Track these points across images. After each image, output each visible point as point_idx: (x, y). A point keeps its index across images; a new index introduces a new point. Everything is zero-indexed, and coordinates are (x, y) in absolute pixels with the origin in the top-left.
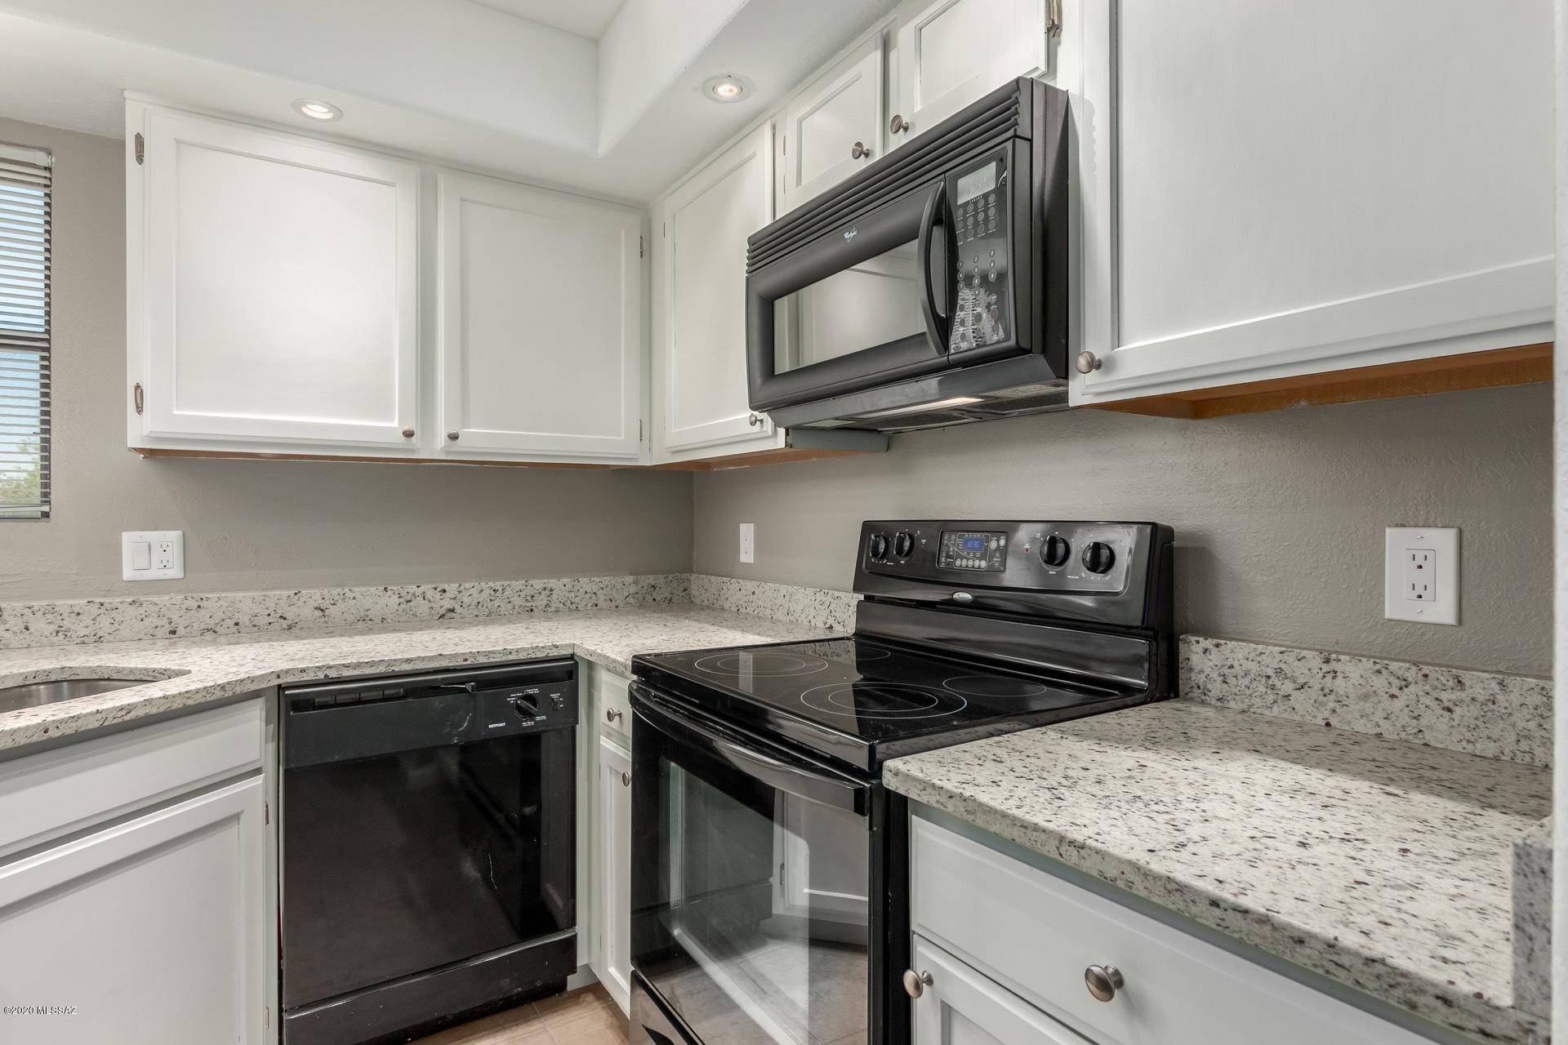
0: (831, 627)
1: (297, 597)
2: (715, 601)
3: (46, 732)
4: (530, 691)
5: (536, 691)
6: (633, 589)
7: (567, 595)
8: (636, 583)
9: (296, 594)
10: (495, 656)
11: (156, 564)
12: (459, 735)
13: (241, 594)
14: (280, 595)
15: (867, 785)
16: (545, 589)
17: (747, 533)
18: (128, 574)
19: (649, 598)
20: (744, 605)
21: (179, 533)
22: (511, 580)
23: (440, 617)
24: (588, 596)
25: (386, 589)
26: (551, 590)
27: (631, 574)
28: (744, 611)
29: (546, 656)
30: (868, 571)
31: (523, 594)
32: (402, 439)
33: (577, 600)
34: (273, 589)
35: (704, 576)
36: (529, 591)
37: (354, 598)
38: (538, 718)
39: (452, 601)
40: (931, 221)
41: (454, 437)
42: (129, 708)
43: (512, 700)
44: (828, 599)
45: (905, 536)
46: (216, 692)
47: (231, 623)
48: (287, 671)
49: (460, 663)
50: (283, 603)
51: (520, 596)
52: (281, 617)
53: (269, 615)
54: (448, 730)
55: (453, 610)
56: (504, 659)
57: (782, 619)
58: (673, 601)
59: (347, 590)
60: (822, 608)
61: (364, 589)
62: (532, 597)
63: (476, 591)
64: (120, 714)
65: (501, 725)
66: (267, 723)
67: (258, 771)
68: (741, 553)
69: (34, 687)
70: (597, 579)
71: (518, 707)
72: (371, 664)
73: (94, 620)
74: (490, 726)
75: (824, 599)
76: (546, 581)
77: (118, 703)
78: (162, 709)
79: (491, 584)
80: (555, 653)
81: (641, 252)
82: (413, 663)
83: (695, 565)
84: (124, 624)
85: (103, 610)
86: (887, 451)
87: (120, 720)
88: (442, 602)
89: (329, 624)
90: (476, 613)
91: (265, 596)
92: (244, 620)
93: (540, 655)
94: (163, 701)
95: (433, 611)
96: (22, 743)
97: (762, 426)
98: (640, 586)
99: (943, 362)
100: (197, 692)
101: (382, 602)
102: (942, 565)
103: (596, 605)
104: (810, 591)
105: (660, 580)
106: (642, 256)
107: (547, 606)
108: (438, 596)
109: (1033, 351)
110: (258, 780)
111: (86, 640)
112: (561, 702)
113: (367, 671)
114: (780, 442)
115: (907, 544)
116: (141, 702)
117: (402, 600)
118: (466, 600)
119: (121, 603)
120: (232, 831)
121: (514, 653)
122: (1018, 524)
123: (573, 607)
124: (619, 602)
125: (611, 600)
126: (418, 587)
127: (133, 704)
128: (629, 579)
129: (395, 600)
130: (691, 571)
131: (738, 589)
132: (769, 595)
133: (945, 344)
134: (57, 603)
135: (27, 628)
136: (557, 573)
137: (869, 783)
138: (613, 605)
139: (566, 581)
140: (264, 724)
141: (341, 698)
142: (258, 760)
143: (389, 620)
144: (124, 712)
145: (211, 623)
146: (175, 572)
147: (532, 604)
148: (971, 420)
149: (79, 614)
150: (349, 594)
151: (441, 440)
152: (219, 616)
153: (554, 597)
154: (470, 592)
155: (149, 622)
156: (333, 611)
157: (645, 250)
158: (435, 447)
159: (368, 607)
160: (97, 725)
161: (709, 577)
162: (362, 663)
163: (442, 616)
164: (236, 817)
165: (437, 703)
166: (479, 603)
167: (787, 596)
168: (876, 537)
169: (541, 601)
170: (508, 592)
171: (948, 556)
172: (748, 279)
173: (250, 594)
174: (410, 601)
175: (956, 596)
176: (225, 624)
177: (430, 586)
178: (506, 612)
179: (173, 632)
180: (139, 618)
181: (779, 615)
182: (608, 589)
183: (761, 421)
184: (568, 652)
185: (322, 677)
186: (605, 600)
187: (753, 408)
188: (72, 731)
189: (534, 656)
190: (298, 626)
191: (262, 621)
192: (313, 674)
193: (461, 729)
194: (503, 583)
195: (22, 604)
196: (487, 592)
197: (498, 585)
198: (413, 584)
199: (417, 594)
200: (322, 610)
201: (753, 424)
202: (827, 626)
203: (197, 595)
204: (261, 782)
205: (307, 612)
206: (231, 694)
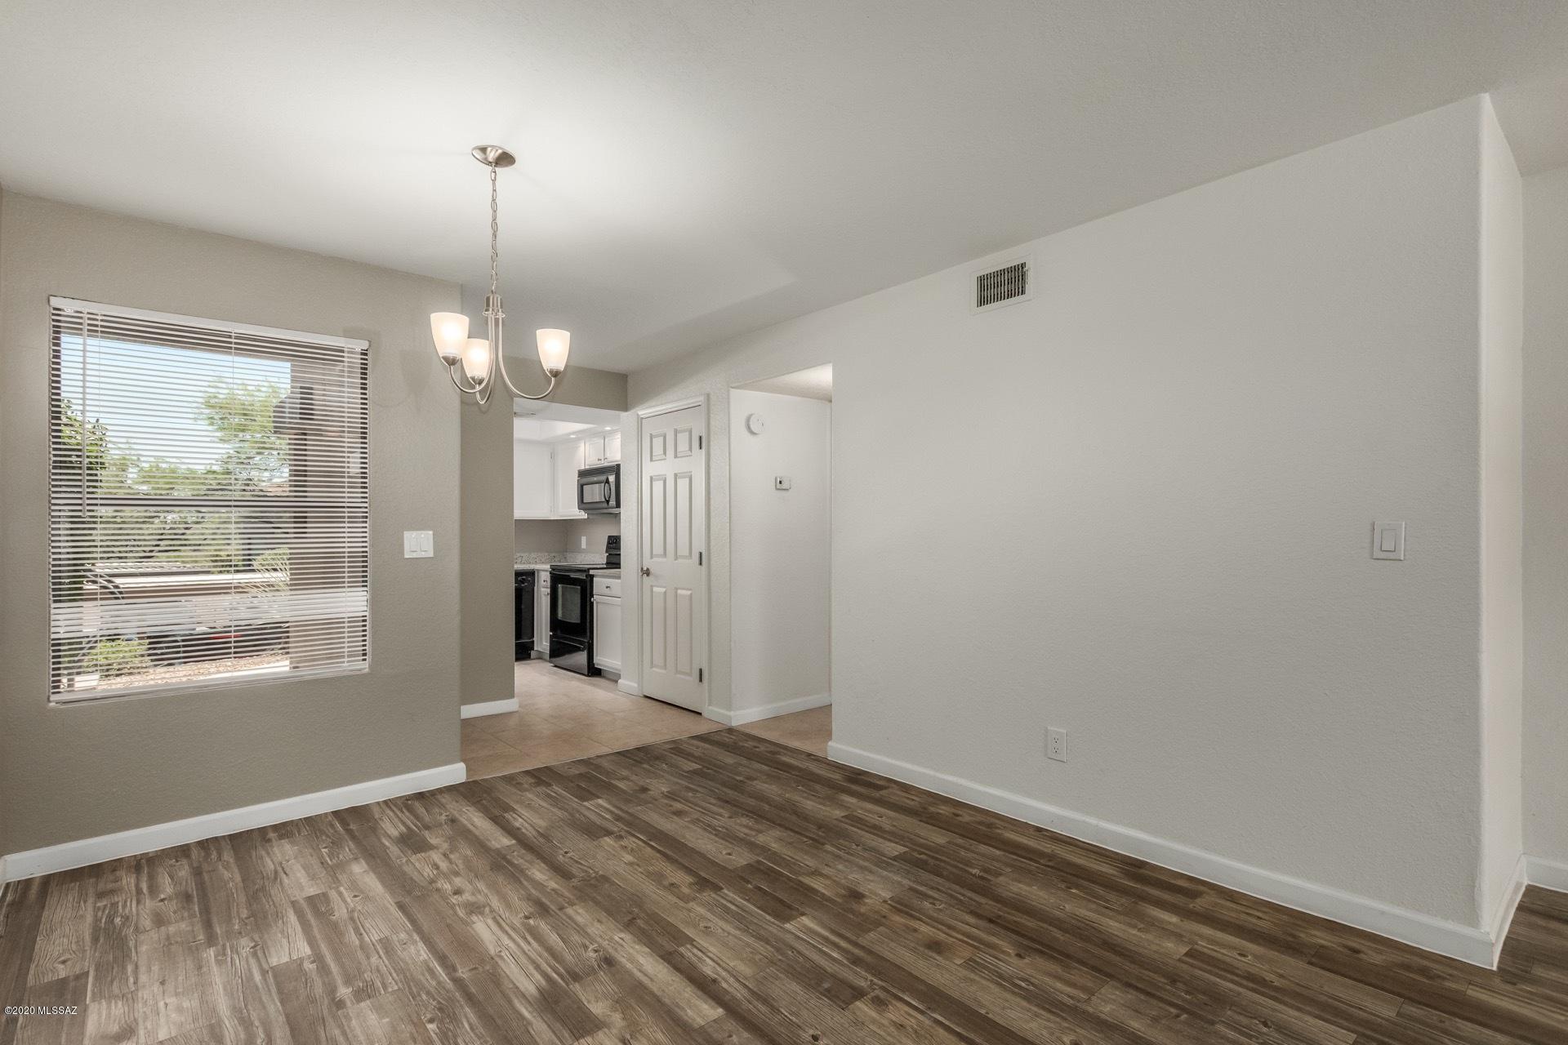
6: (547, 557)
7: (527, 558)
16: (520, 556)
17: (584, 539)
19: (553, 560)
24: (533, 559)
58: (560, 560)
70: (536, 554)
103: (536, 562)
105: (556, 555)
114: (584, 517)
123: (529, 562)
124: (543, 561)
128: (546, 554)
130: (567, 552)
136: (524, 552)
139: (527, 554)
153: (523, 559)
161: (572, 553)
169: (519, 560)
187: (579, 508)
201: (580, 513)
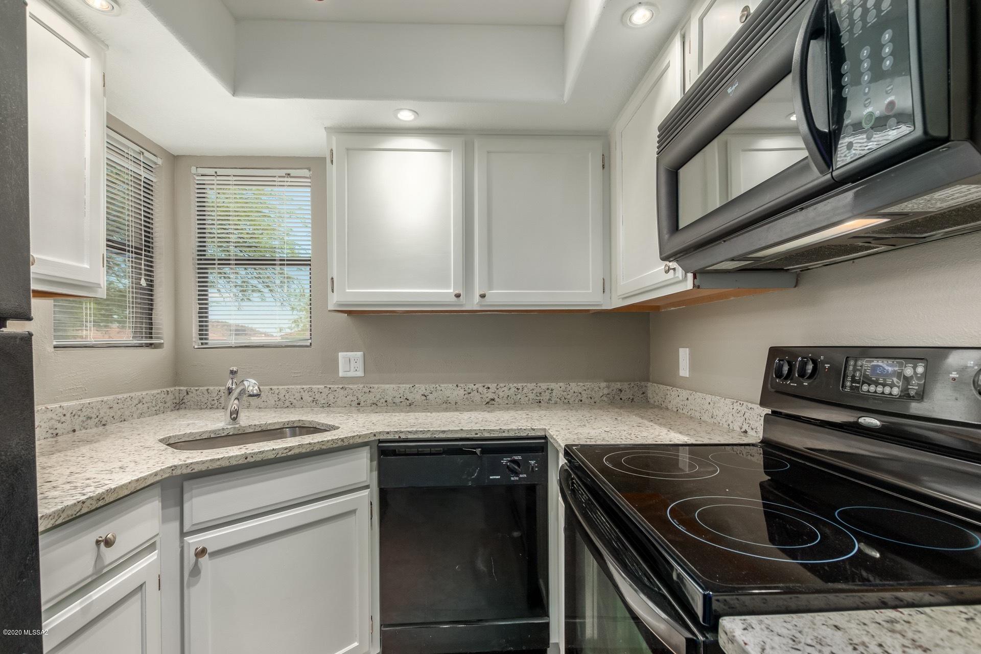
0: (746, 432)
1: (413, 388)
2: (662, 403)
3: (246, 458)
4: (516, 458)
5: (520, 458)
6: (606, 391)
7: (562, 393)
8: (608, 387)
9: (413, 387)
10: (494, 433)
11: (352, 369)
12: (473, 480)
13: (388, 386)
14: (405, 387)
15: (701, 638)
16: (548, 389)
17: (684, 354)
18: (341, 374)
19: (617, 398)
20: (681, 407)
21: (362, 353)
22: (527, 382)
23: (486, 404)
24: (576, 394)
25: (457, 386)
26: (552, 390)
27: (605, 382)
28: (681, 411)
29: (527, 435)
30: (773, 390)
31: (534, 392)
32: (455, 299)
33: (569, 397)
34: (403, 383)
35: (655, 385)
36: (538, 390)
37: (441, 390)
38: (521, 476)
39: (493, 394)
40: (808, 34)
41: (483, 296)
42: (291, 449)
43: (504, 462)
44: (743, 409)
45: (807, 360)
46: (339, 442)
47: (383, 401)
48: (380, 433)
49: (473, 435)
50: (407, 391)
51: (532, 393)
52: (406, 399)
53: (400, 397)
54: (465, 477)
55: (493, 400)
56: (500, 435)
57: (707, 420)
58: (635, 400)
59: (437, 385)
60: (739, 415)
61: (446, 385)
62: (540, 393)
63: (507, 389)
64: (285, 451)
65: (497, 477)
66: (371, 461)
67: (367, 487)
68: (680, 369)
69: (285, 429)
70: (582, 384)
71: (508, 467)
72: (423, 432)
73: (327, 396)
74: (491, 477)
75: (740, 408)
76: (549, 384)
77: (285, 445)
78: (308, 450)
79: (515, 385)
80: (532, 434)
81: (603, 165)
82: (446, 433)
83: (651, 377)
84: (339, 399)
85: (330, 391)
86: (795, 287)
87: (285, 455)
88: (487, 395)
89: (429, 404)
90: (506, 402)
91: (399, 387)
92: (389, 399)
93: (524, 434)
94: (309, 446)
95: (483, 400)
96: (234, 464)
97: (675, 274)
98: (610, 390)
99: (827, 181)
100: (328, 442)
101: (455, 393)
102: (848, 389)
103: (581, 401)
104: (728, 401)
105: (625, 386)
106: (603, 168)
107: (550, 400)
108: (485, 391)
109: (952, 138)
110: (366, 492)
111: (324, 405)
112: (536, 467)
113: (421, 436)
114: (689, 285)
115: (810, 367)
116: (296, 445)
117: (466, 392)
118: (501, 394)
119: (338, 388)
120: (351, 520)
121: (506, 432)
122: (947, 350)
123: (566, 401)
124: (596, 399)
125: (591, 398)
126: (474, 385)
127: (292, 447)
128: (603, 385)
129: (462, 392)
130: (648, 380)
131: (677, 395)
132: (698, 402)
133: (828, 159)
134: (313, 387)
135: (302, 399)
136: (556, 380)
137: (704, 636)
138: (592, 401)
139: (561, 384)
140: (369, 461)
141: (408, 451)
142: (365, 481)
143: (459, 404)
144: (288, 451)
145: (375, 400)
146: (360, 373)
147: (540, 398)
148: (883, 248)
149: (321, 393)
150: (439, 388)
151: (477, 298)
152: (378, 396)
153: (554, 394)
154: (503, 389)
155: (350, 398)
156: (431, 397)
157: (606, 164)
158: (473, 303)
159: (448, 395)
160: (273, 456)
161: (659, 385)
162: (418, 431)
163: (488, 403)
164: (353, 512)
165: (459, 459)
166: (508, 396)
167: (712, 404)
168: (779, 360)
169: (546, 396)
170: (525, 390)
171: (853, 380)
172: (658, 159)
173: (392, 386)
174: (470, 393)
175: (861, 420)
176: (381, 401)
177: (481, 385)
178: (524, 403)
179: (359, 404)
180: (345, 396)
181: (706, 417)
182: (589, 391)
183: (674, 269)
184: (541, 434)
185: (398, 437)
186: (587, 398)
187: (664, 259)
188: (259, 459)
189: (519, 435)
190: (414, 404)
191: (397, 400)
192: (393, 436)
193: (473, 477)
194: (522, 384)
195: (300, 387)
196: (513, 390)
197: (520, 385)
198: (471, 383)
199: (474, 389)
200: (425, 396)
201: (667, 272)
202: (743, 430)
203: (369, 386)
204: (367, 493)
205: (418, 397)
206: (347, 444)
